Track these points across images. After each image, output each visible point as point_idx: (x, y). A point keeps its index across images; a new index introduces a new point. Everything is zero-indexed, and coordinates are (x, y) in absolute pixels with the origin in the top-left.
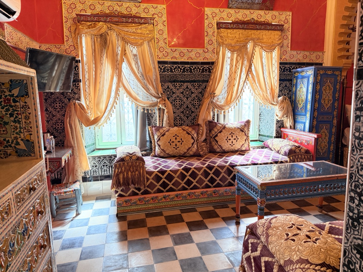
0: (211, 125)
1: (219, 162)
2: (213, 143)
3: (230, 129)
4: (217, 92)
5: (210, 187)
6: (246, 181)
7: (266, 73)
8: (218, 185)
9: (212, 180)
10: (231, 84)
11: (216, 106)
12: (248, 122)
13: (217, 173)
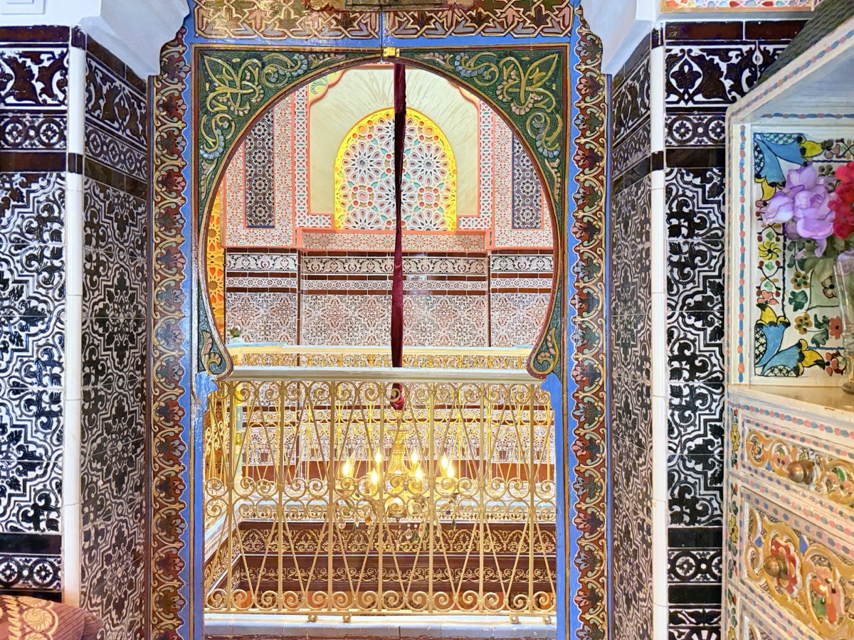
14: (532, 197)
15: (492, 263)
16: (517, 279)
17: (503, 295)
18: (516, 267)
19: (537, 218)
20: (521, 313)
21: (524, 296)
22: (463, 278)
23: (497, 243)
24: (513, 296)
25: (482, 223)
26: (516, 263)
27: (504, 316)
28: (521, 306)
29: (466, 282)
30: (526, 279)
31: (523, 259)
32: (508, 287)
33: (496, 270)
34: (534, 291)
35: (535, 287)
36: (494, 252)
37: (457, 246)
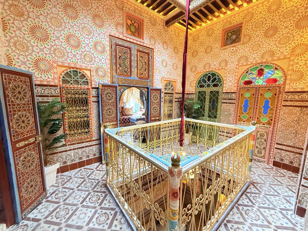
0: (123, 108)
1: (126, 117)
2: (123, 113)
3: (128, 109)
4: (124, 99)
5: (123, 123)
6: (133, 120)
7: (137, 95)
8: (126, 123)
9: (124, 122)
10: (127, 97)
11: (124, 103)
12: (132, 107)
13: (125, 120)
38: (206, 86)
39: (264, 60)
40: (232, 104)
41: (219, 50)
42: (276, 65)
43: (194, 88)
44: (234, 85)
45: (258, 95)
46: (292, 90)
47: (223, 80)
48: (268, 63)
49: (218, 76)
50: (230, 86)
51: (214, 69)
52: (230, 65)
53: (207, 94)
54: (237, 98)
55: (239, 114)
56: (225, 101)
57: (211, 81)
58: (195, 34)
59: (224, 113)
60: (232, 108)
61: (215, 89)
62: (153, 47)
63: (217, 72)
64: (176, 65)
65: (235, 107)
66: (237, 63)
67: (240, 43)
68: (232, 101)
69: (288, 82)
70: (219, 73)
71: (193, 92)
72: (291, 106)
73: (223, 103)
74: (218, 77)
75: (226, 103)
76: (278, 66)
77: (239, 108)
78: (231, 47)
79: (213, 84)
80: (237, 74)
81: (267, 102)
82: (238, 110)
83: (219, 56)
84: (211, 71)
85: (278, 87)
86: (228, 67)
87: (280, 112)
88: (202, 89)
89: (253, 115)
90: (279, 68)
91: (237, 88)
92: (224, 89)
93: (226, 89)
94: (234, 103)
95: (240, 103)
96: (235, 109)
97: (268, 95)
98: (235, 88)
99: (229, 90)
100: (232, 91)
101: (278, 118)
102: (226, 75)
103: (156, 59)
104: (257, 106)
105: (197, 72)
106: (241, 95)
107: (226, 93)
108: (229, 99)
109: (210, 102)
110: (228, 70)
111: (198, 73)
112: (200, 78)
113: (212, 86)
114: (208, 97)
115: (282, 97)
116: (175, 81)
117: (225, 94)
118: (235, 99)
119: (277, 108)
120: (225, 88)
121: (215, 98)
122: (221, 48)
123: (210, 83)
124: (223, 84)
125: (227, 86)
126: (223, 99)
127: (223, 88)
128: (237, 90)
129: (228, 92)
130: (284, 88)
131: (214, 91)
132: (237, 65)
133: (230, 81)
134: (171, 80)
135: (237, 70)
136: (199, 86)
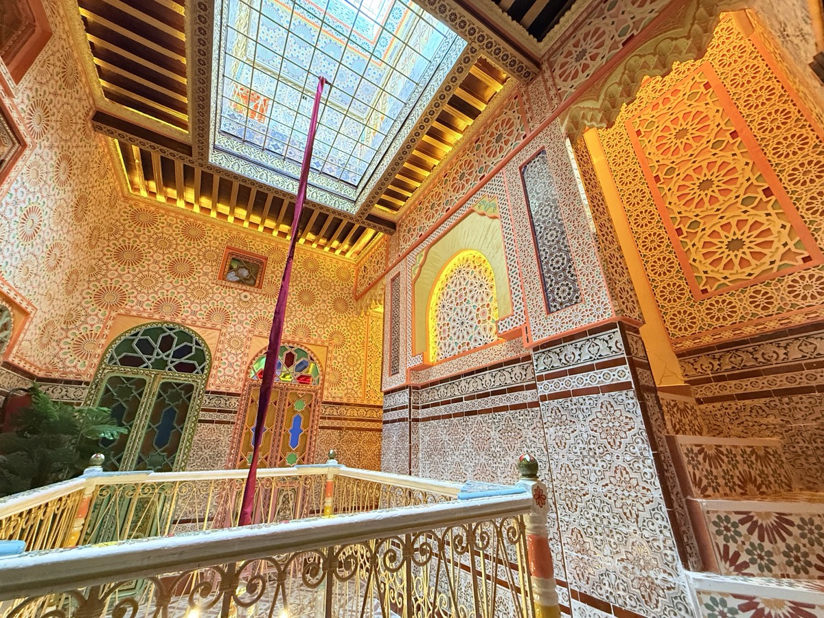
14: (564, 270)
15: (535, 363)
16: (567, 378)
17: (554, 403)
18: (564, 361)
19: (575, 291)
20: (583, 428)
21: (581, 400)
22: (520, 389)
23: (534, 337)
24: (567, 402)
25: (517, 320)
26: (562, 357)
27: (560, 433)
28: (581, 417)
29: (524, 392)
30: (579, 375)
31: (569, 349)
32: (558, 390)
33: (541, 371)
34: (594, 390)
35: (594, 385)
36: (536, 349)
37: (510, 353)
38: (149, 363)
39: (297, 339)
40: (226, 426)
41: (213, 283)
42: (312, 353)
43: (96, 361)
44: (238, 374)
45: (285, 405)
46: (330, 400)
47: (210, 356)
48: (302, 346)
49: (197, 343)
50: (228, 376)
51: (189, 322)
52: (235, 326)
53: (147, 389)
54: (240, 409)
55: (241, 453)
56: (208, 416)
57: (171, 352)
58: (142, 205)
59: (200, 453)
60: (224, 437)
61: (184, 378)
62: (28, 140)
63: (196, 333)
64: (58, 255)
65: (235, 433)
66: (249, 327)
67: (260, 291)
68: (229, 417)
69: (326, 384)
70: (202, 336)
71: (85, 378)
72: (328, 428)
73: (200, 421)
74: (198, 347)
75: (212, 422)
76: (315, 356)
77: (244, 435)
78: (240, 290)
79: (177, 361)
80: (247, 351)
81: (298, 419)
82: (239, 442)
83: (211, 296)
84: (178, 324)
85: (314, 391)
86: (229, 330)
87: (315, 440)
88: (129, 372)
89: (272, 451)
90: (315, 359)
91: (244, 385)
92: (211, 380)
93: (218, 382)
94: (233, 423)
95: (246, 424)
96: (234, 438)
97: (299, 407)
98: (241, 384)
99: (223, 386)
100: (232, 390)
101: (314, 452)
102: (220, 346)
103: (14, 185)
104: (281, 428)
105: (122, 311)
106: (250, 401)
107: (213, 393)
108: (219, 411)
109: (154, 419)
110: (228, 337)
111: (127, 315)
112: (133, 332)
113: (173, 368)
114: (148, 403)
115: (318, 411)
116: (29, 309)
117: (212, 396)
118: (235, 412)
119: (312, 432)
120: (215, 381)
121: (176, 406)
122: (219, 282)
123: (168, 356)
124: (210, 367)
125: (219, 374)
126: (203, 410)
127: (208, 377)
128: (243, 390)
129: (221, 390)
130: (322, 394)
131: (178, 385)
132: (250, 331)
133: (231, 365)
134: (18, 300)
135: (249, 343)
136: (117, 358)
